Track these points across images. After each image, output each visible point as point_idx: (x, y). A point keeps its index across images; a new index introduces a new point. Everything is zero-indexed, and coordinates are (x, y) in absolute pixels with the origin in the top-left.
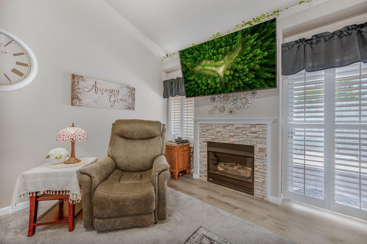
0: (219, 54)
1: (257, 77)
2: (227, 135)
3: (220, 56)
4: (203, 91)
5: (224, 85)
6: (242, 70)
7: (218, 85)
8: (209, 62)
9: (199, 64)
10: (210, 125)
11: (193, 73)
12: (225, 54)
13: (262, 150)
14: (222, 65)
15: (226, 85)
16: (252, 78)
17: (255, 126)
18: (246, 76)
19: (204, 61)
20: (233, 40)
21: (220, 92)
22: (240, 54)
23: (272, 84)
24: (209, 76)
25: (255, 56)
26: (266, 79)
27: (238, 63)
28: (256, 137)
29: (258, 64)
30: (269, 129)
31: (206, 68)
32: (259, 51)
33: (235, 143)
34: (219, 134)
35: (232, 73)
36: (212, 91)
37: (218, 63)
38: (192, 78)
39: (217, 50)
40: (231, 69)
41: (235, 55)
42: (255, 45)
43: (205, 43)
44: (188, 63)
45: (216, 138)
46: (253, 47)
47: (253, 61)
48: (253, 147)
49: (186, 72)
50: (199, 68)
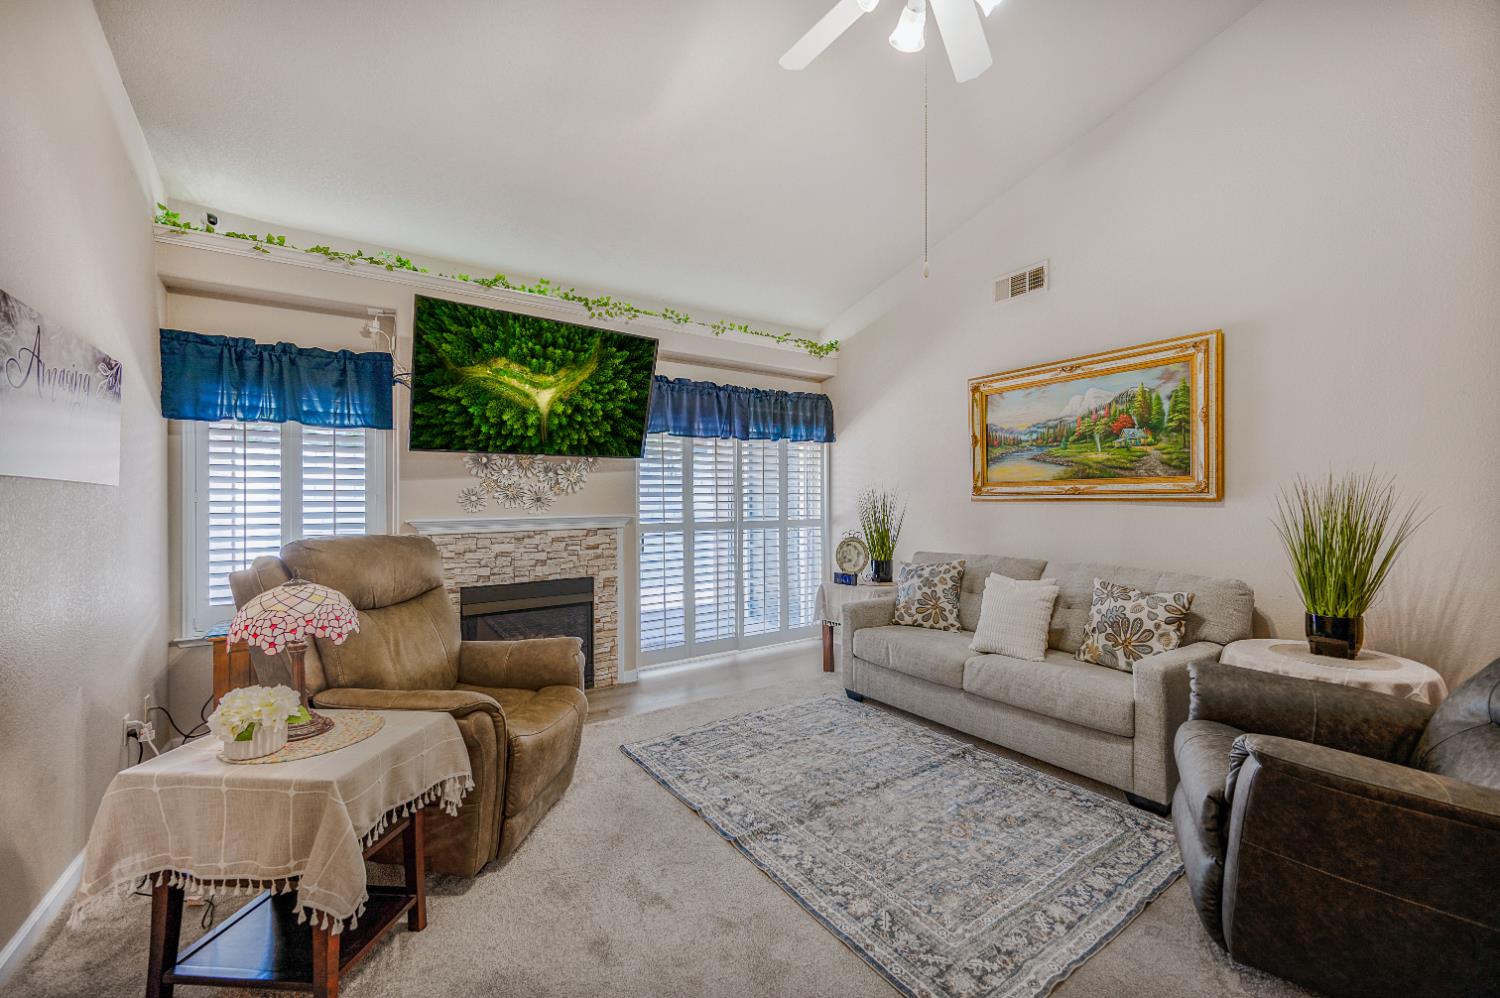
0: (547, 358)
1: (615, 433)
2: (526, 561)
3: (549, 364)
4: (481, 437)
5: (544, 434)
6: (591, 410)
7: (531, 433)
8: (515, 368)
9: (485, 360)
10: (472, 536)
11: (456, 380)
12: (560, 364)
13: (610, 582)
14: (548, 387)
15: (550, 434)
16: (607, 433)
17: (595, 532)
18: (596, 425)
19: (502, 362)
20: (583, 343)
21: (532, 451)
22: (590, 377)
24: (510, 404)
25: (618, 391)
26: (627, 439)
27: (585, 395)
28: (598, 557)
29: (620, 408)
30: (621, 537)
31: (506, 379)
32: (625, 385)
33: (550, 578)
34: (502, 561)
35: (569, 411)
36: (509, 444)
37: (538, 379)
38: (452, 392)
39: (545, 347)
40: (567, 402)
41: (582, 376)
42: (621, 371)
43: (516, 317)
45: (494, 574)
46: (617, 374)
47: (611, 399)
48: (590, 580)
49: (431, 368)
50: (480, 372)
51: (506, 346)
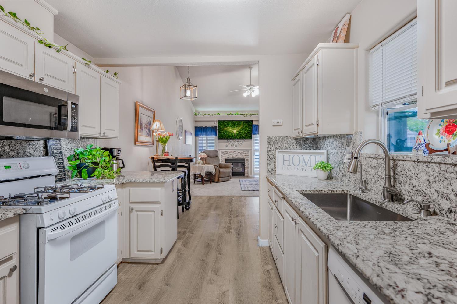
1: (246, 135)
2: (234, 155)
3: (235, 127)
4: (227, 137)
6: (242, 132)
7: (233, 136)
8: (230, 128)
9: (226, 127)
10: (227, 151)
11: (223, 130)
12: (237, 126)
13: (247, 160)
15: (236, 136)
17: (245, 151)
18: (243, 134)
19: (229, 127)
20: (240, 123)
21: (234, 139)
22: (242, 128)
23: (250, 138)
24: (230, 132)
25: (246, 129)
26: (249, 136)
27: (241, 130)
28: (245, 155)
29: (247, 132)
30: (249, 152)
32: (247, 128)
33: (238, 158)
34: (231, 155)
35: (239, 133)
36: (231, 138)
37: (234, 129)
38: (223, 132)
39: (234, 124)
40: (238, 131)
41: (240, 128)
43: (230, 121)
44: (222, 126)
45: (230, 157)
46: (246, 127)
47: (245, 131)
48: (244, 159)
49: (220, 129)
50: (226, 129)
51: (229, 125)
